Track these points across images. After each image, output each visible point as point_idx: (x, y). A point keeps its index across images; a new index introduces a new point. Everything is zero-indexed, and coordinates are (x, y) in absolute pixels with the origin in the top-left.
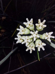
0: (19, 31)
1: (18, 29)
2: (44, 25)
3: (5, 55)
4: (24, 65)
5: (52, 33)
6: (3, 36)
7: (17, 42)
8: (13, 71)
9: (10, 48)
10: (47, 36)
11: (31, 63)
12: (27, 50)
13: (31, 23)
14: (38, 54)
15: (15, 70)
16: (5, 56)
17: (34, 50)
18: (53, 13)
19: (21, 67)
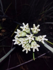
0: (16, 34)
1: (15, 32)
2: (38, 29)
3: (5, 53)
4: (23, 63)
5: (45, 36)
6: (3, 35)
7: (15, 44)
8: (12, 68)
9: (9, 46)
10: (41, 39)
11: (29, 61)
12: (23, 51)
13: (26, 27)
14: (34, 54)
15: (14, 67)
16: (5, 55)
17: (30, 50)
18: (50, 15)
19: (20, 64)
